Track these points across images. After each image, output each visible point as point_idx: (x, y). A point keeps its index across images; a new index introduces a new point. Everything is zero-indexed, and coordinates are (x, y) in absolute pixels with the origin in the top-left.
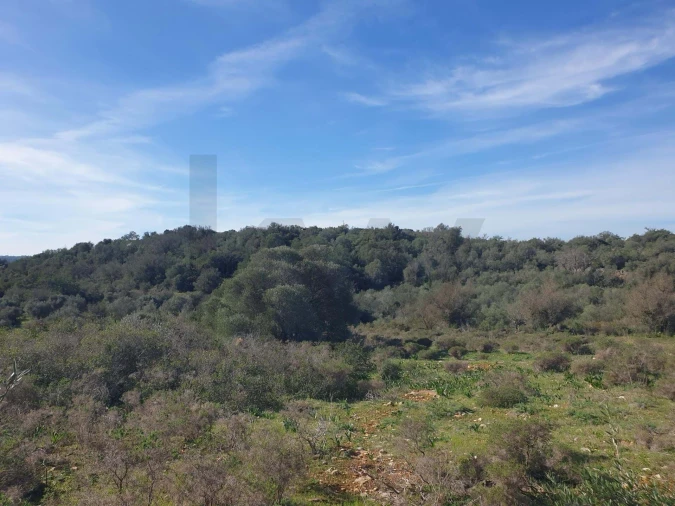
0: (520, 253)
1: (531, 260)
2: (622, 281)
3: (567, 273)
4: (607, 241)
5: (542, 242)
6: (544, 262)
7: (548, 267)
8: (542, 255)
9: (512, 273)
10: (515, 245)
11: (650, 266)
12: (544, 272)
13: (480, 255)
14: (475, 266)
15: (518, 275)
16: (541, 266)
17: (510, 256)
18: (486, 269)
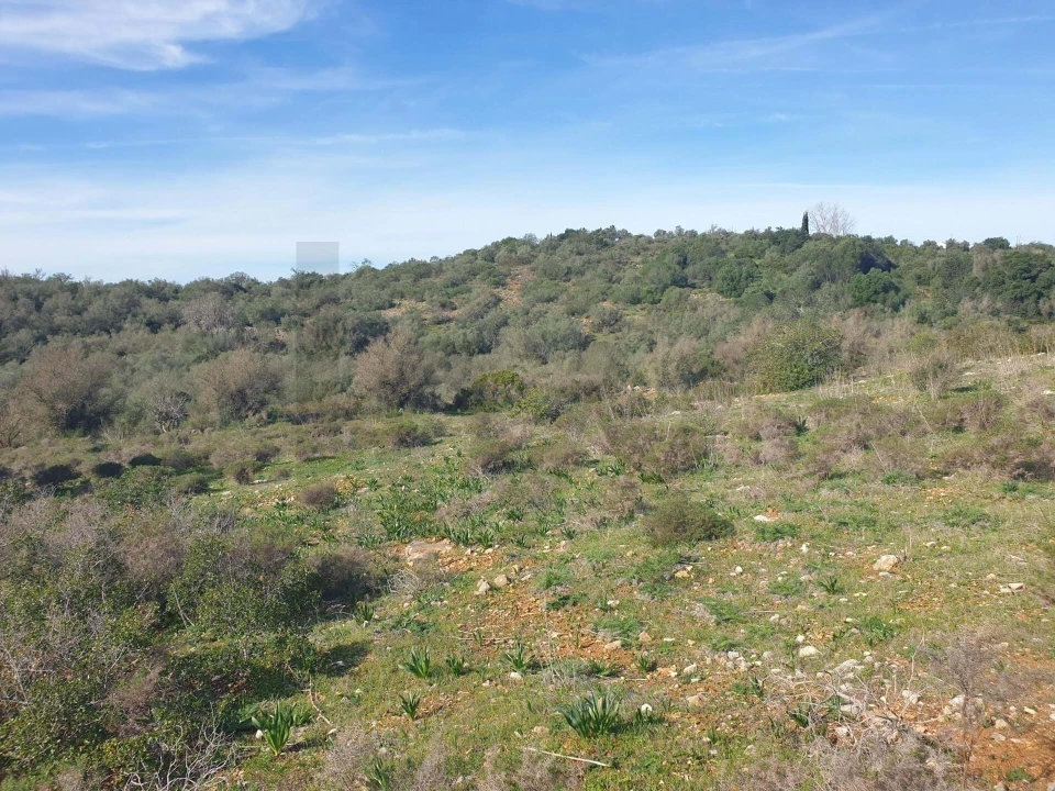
0: (114, 302)
1: (134, 316)
2: (283, 346)
3: (204, 335)
4: (244, 285)
5: (143, 285)
6: (156, 318)
7: (167, 327)
8: (152, 307)
9: (105, 337)
10: (100, 290)
11: (321, 323)
12: (161, 334)
13: (39, 307)
14: (32, 326)
15: (118, 341)
16: (154, 326)
17: (96, 308)
18: (55, 331)
